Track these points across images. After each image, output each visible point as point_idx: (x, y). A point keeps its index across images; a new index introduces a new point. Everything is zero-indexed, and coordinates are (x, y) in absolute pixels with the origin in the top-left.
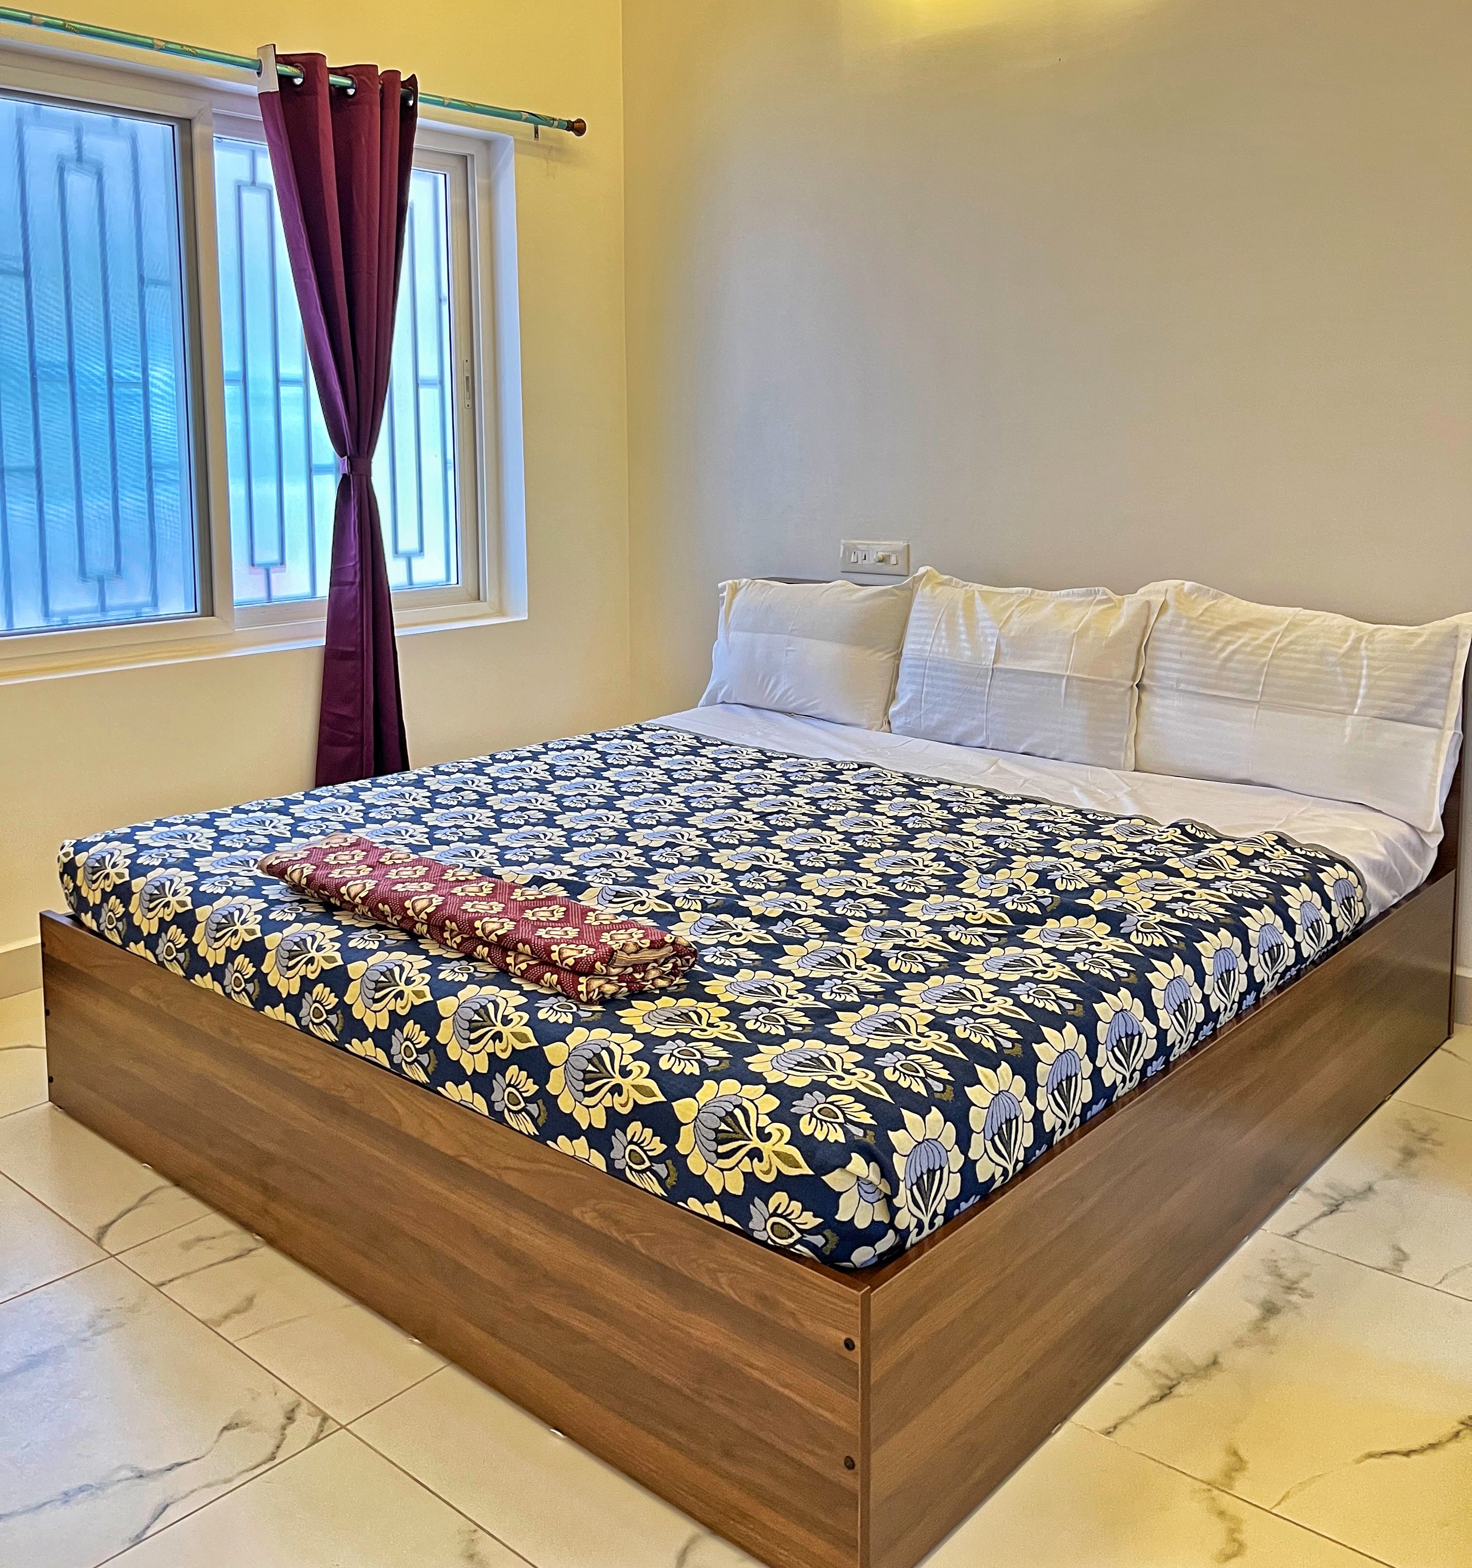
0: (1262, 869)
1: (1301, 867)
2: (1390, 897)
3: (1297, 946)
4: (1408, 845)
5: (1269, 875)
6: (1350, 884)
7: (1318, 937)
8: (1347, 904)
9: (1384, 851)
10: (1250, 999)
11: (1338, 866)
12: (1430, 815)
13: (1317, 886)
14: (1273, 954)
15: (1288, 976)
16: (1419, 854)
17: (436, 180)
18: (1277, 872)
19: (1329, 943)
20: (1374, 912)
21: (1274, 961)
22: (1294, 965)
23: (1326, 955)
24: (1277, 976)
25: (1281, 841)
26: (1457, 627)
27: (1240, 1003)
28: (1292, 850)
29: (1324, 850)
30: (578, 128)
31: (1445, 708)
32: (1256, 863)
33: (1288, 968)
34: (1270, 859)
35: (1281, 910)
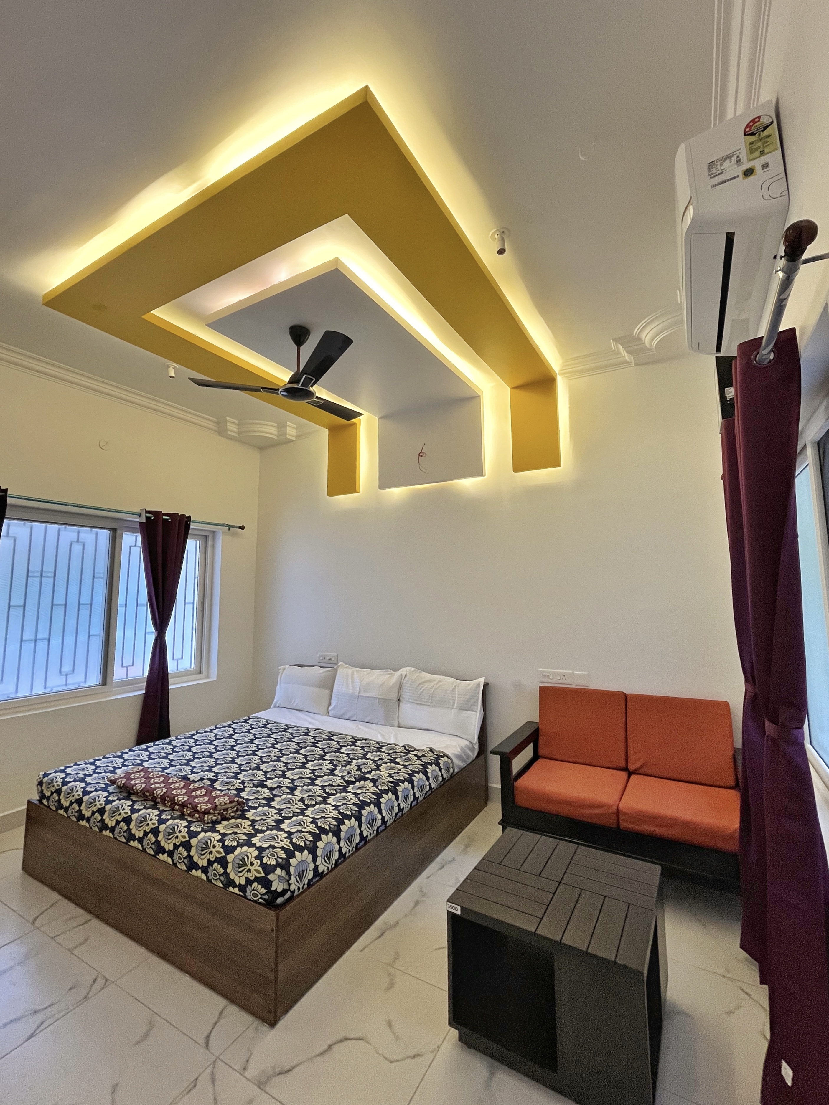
0: (423, 760)
1: (434, 759)
2: (462, 765)
3: (430, 784)
4: (469, 748)
5: (424, 762)
6: (449, 763)
7: (437, 781)
8: (447, 769)
9: (460, 751)
10: (415, 803)
11: (445, 757)
12: (474, 738)
13: (438, 764)
14: (422, 788)
15: (428, 794)
16: (472, 750)
17: (196, 543)
18: (426, 761)
19: (441, 782)
20: (456, 770)
21: (422, 790)
22: (429, 791)
23: (441, 785)
24: (424, 795)
25: (431, 750)
26: (480, 682)
27: (411, 805)
28: (433, 753)
29: (442, 752)
30: (242, 528)
31: (477, 706)
32: (422, 758)
33: (427, 792)
34: (426, 756)
35: (425, 773)
